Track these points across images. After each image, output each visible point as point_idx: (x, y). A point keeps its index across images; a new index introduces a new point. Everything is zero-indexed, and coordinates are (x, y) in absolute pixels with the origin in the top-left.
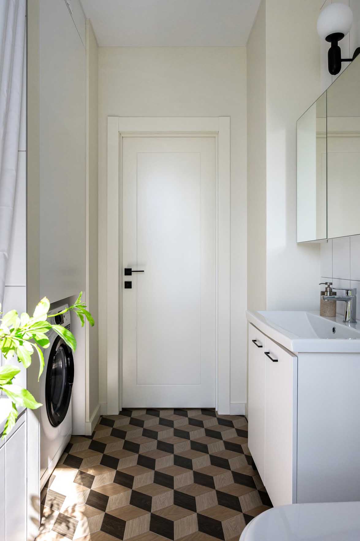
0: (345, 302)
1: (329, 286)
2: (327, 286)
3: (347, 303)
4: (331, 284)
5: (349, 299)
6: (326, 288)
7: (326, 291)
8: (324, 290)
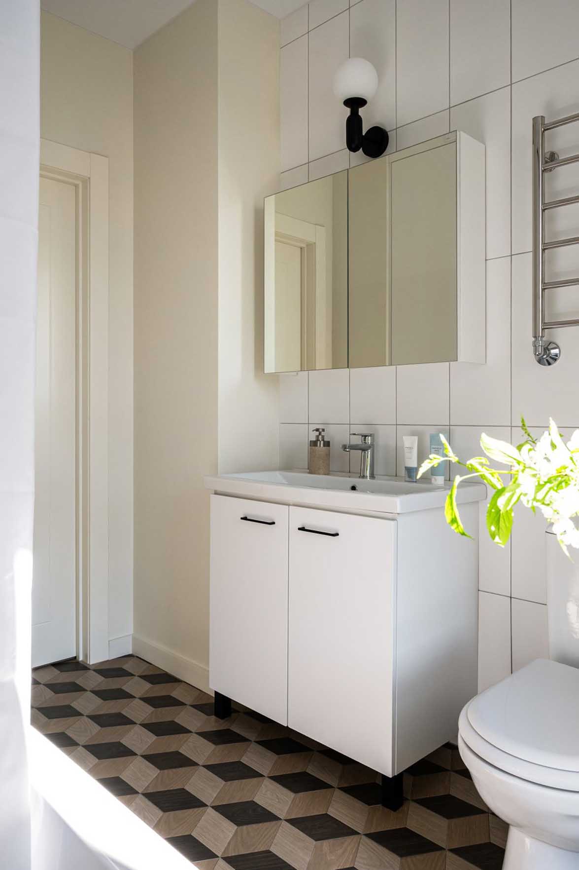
0: (360, 451)
1: (320, 434)
2: (317, 433)
3: (365, 453)
4: (323, 430)
5: (369, 447)
6: (317, 437)
7: (318, 440)
8: (314, 439)
